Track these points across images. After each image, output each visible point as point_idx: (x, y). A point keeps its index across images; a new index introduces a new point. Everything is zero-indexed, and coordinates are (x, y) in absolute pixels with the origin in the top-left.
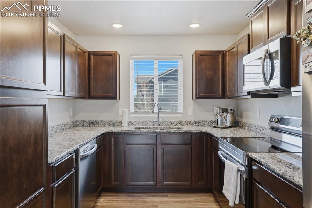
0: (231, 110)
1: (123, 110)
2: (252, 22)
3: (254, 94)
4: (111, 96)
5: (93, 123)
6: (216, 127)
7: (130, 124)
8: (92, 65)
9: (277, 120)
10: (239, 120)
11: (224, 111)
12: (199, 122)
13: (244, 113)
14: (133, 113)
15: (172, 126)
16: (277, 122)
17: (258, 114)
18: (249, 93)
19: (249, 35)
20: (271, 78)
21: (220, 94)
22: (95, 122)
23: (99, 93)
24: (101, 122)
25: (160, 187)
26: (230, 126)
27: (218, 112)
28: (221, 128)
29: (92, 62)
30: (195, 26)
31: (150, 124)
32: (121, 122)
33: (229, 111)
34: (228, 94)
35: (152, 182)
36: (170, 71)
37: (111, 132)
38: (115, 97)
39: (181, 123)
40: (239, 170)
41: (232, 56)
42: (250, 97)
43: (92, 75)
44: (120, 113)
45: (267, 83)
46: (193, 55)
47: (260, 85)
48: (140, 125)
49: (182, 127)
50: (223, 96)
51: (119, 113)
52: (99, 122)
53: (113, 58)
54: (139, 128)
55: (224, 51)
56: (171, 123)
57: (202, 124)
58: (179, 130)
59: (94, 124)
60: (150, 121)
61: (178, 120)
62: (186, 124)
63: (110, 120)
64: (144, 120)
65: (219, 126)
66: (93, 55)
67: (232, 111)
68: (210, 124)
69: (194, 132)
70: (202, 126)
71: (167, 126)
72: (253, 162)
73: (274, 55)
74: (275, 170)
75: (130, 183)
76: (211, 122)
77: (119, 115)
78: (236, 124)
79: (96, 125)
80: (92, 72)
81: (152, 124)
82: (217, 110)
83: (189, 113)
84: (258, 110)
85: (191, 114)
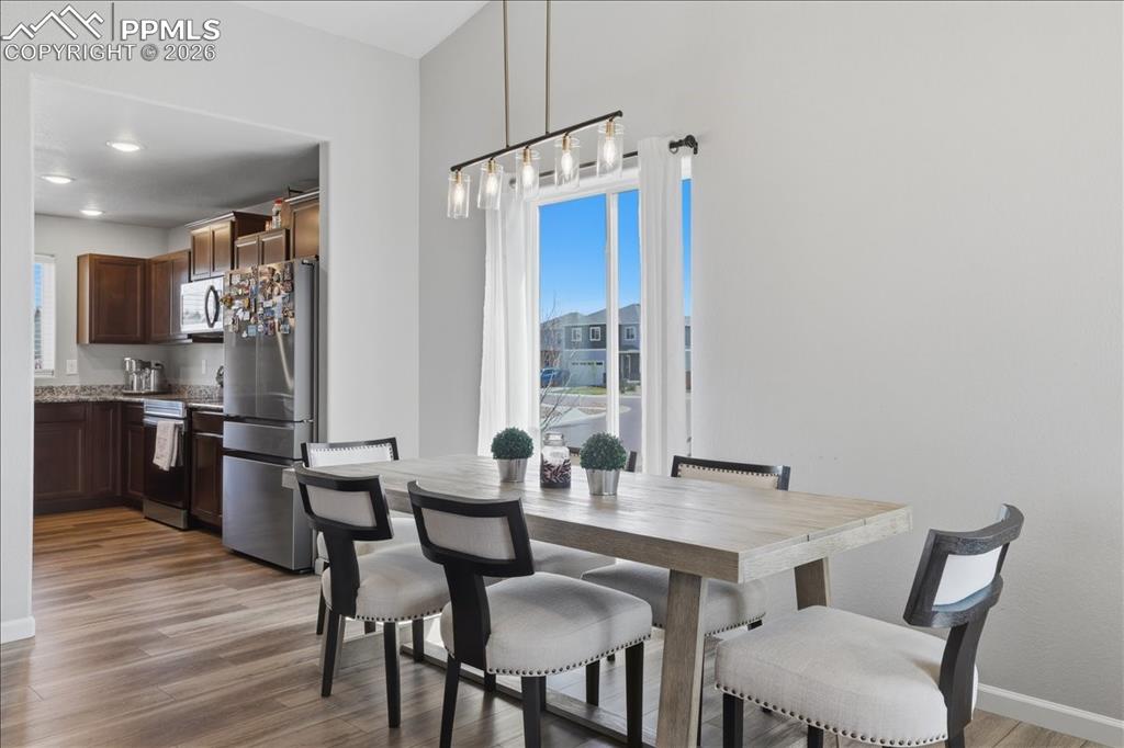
0: (157, 365)
3: (197, 338)
10: (171, 383)
11: (144, 365)
12: (91, 388)
17: (204, 368)
18: (190, 336)
19: (189, 253)
20: (216, 320)
21: (138, 336)
26: (156, 392)
27: (134, 367)
30: (91, 213)
33: (153, 365)
34: (154, 335)
39: (50, 390)
40: (176, 426)
42: (190, 341)
45: (212, 325)
47: (202, 327)
50: (144, 340)
55: (146, 258)
57: (99, 390)
61: (44, 385)
62: (63, 392)
67: (159, 368)
69: (91, 400)
70: (99, 393)
76: (116, 387)
78: (166, 390)
82: (131, 363)
83: (68, 371)
84: (204, 362)
85: (75, 371)
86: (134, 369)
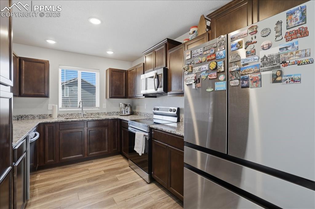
1: (53, 106)
2: (146, 57)
3: (146, 96)
4: (43, 95)
5: (21, 117)
6: (122, 115)
7: (59, 116)
8: (23, 69)
9: (157, 109)
10: (134, 111)
11: (126, 105)
12: (110, 113)
13: (137, 107)
14: (60, 108)
15: (92, 116)
16: (157, 110)
17: (145, 108)
18: (144, 95)
19: (144, 64)
20: (158, 88)
21: (124, 95)
22: (24, 116)
23: (30, 93)
24: (31, 116)
25: (87, 157)
26: (130, 114)
27: (123, 106)
28: (125, 115)
29: (24, 67)
30: (110, 53)
31: (76, 115)
32: (50, 116)
33: (128, 105)
34: (129, 95)
35: (81, 154)
36: (74, 80)
37: (46, 123)
38: (47, 95)
39: (98, 114)
41: (132, 74)
42: (144, 97)
43: (23, 77)
44: (50, 108)
45: (156, 90)
46: (106, 71)
48: (68, 117)
49: (99, 116)
50: (126, 97)
51: (48, 108)
52: (29, 116)
53: (45, 65)
54: (67, 119)
55: (126, 70)
56: (92, 114)
57: (112, 114)
58: (98, 118)
59: (23, 118)
60: (76, 114)
61: (96, 112)
62: (102, 114)
63: (40, 114)
64: (71, 113)
65: (123, 115)
66: (24, 61)
67: (130, 106)
68: (117, 114)
69: (110, 118)
70: (112, 115)
71: (89, 116)
72: (153, 130)
73: (160, 76)
74: (166, 131)
75: (63, 158)
76: (117, 112)
77: (49, 110)
78: (132, 113)
79: (25, 119)
80: (23, 74)
81: (77, 116)
82: (122, 105)
83: (103, 108)
84: (146, 105)
85: (105, 108)
86: (123, 107)
